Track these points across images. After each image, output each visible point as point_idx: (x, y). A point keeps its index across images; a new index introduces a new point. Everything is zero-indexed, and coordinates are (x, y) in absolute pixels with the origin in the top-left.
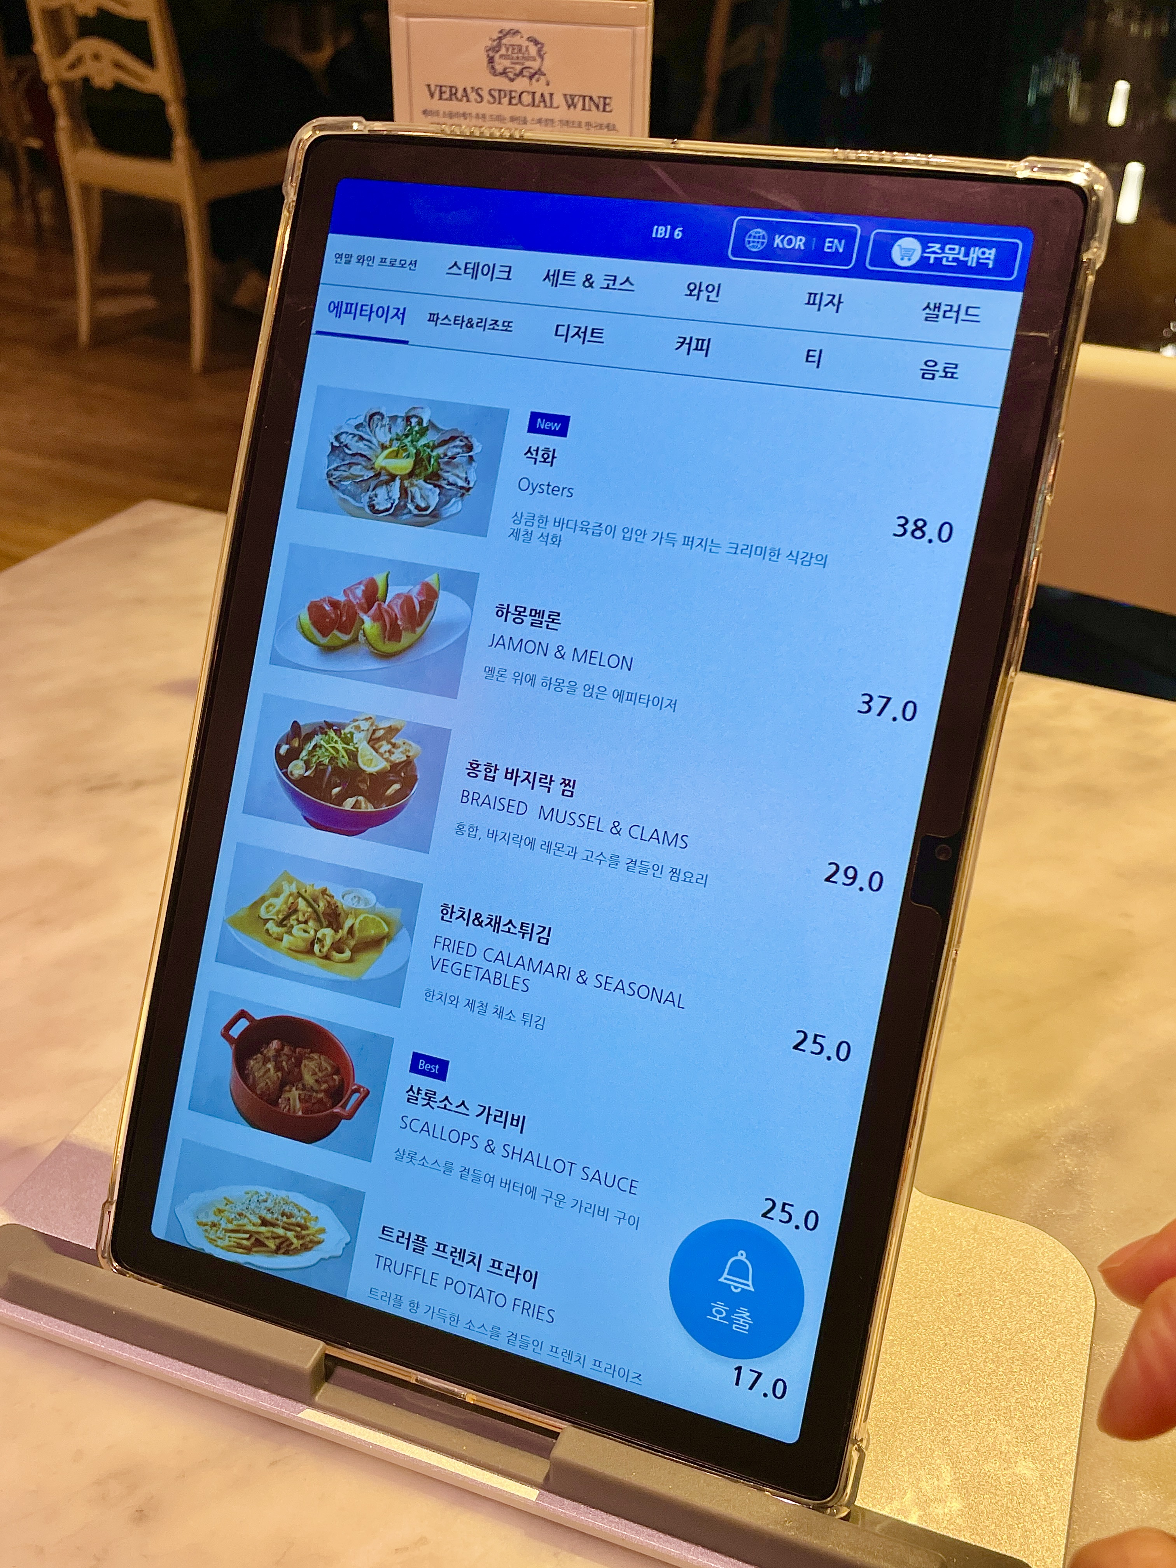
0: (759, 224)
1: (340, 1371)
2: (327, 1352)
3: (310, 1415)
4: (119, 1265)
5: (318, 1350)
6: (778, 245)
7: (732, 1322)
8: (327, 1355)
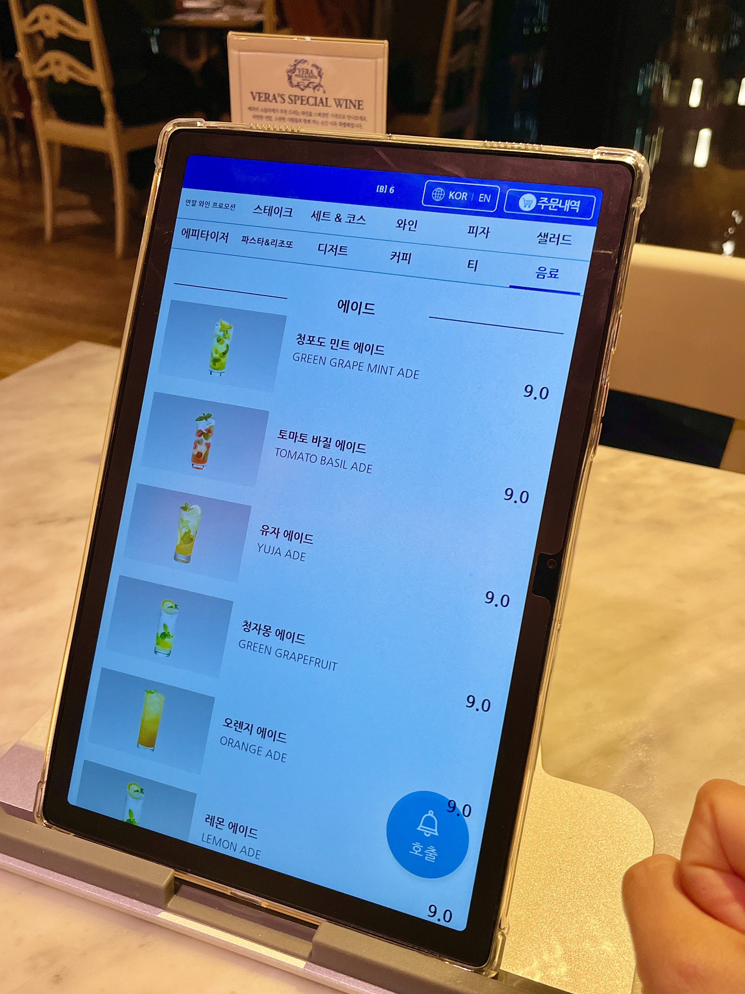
0: (440, 185)
1: (184, 887)
2: (176, 876)
3: (165, 916)
4: (48, 822)
5: (170, 874)
6: (451, 197)
7: (425, 855)
8: (175, 877)
